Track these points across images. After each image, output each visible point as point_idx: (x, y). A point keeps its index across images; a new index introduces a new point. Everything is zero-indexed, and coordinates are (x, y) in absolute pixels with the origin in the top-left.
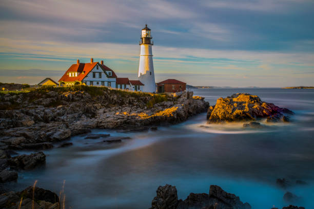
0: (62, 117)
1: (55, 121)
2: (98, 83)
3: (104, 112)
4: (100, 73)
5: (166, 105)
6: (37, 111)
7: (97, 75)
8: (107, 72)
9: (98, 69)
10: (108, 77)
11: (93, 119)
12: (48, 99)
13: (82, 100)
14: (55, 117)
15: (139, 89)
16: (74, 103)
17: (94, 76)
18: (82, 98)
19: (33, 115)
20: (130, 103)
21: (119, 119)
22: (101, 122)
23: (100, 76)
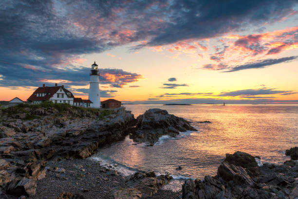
0: (38, 128)
1: (32, 131)
2: (61, 102)
3: (70, 123)
4: (63, 94)
5: (112, 117)
6: (16, 124)
7: (60, 95)
8: (68, 93)
9: (61, 91)
10: (68, 97)
11: (62, 129)
12: (24, 114)
13: (52, 114)
14: (32, 128)
15: (89, 105)
16: (46, 117)
17: (58, 97)
18: (52, 112)
19: (13, 127)
20: (87, 116)
21: (82, 128)
22: (69, 131)
23: (63, 97)
